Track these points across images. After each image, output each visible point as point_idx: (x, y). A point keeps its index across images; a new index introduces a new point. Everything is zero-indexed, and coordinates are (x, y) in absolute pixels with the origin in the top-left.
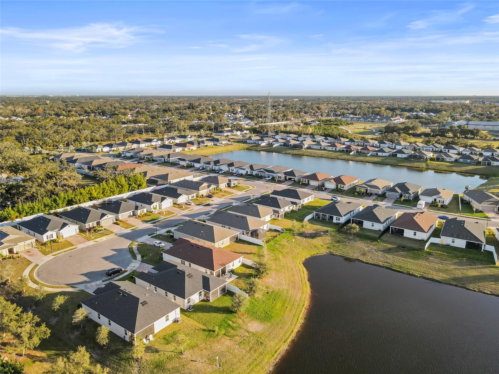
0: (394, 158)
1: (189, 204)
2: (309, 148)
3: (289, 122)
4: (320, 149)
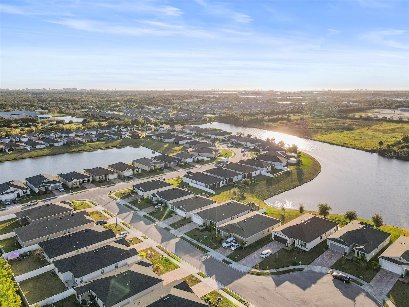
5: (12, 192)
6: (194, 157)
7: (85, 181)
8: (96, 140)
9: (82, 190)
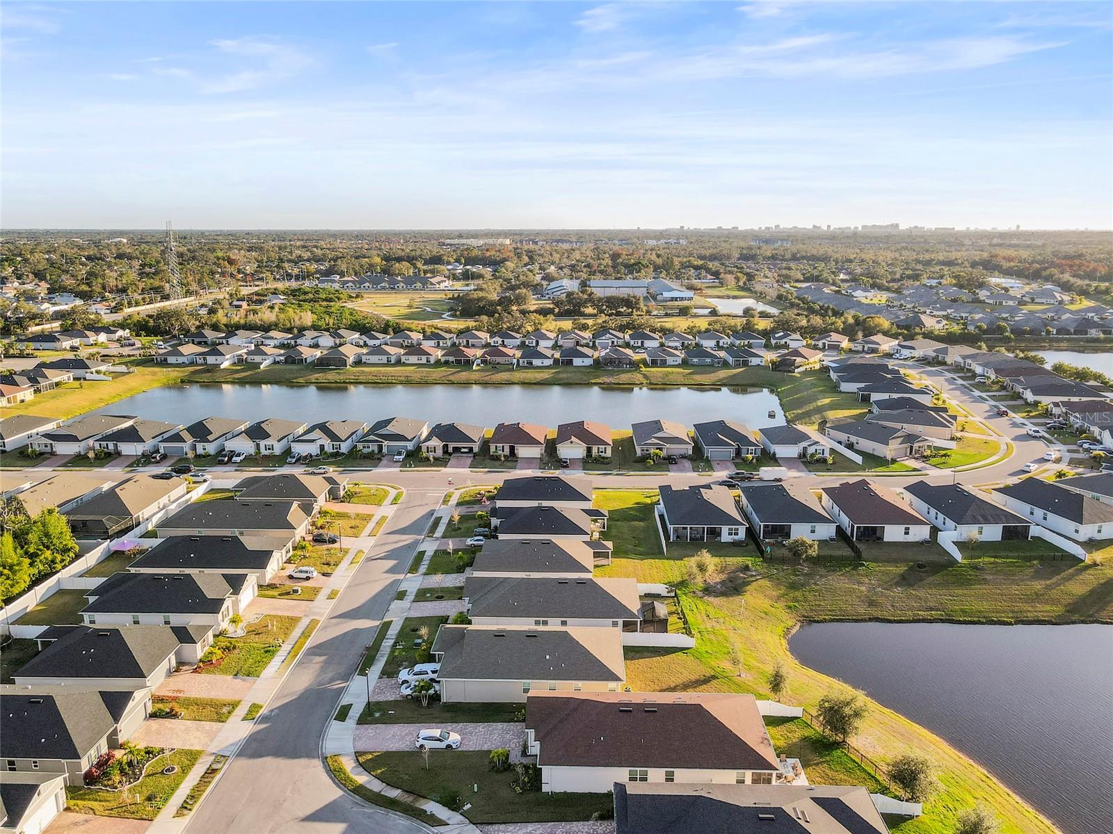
0: (569, 369)
1: (304, 575)
2: (358, 363)
3: (193, 298)
4: (388, 364)
5: (312, 441)
6: (804, 444)
7: (463, 450)
8: (677, 363)
9: (434, 466)
